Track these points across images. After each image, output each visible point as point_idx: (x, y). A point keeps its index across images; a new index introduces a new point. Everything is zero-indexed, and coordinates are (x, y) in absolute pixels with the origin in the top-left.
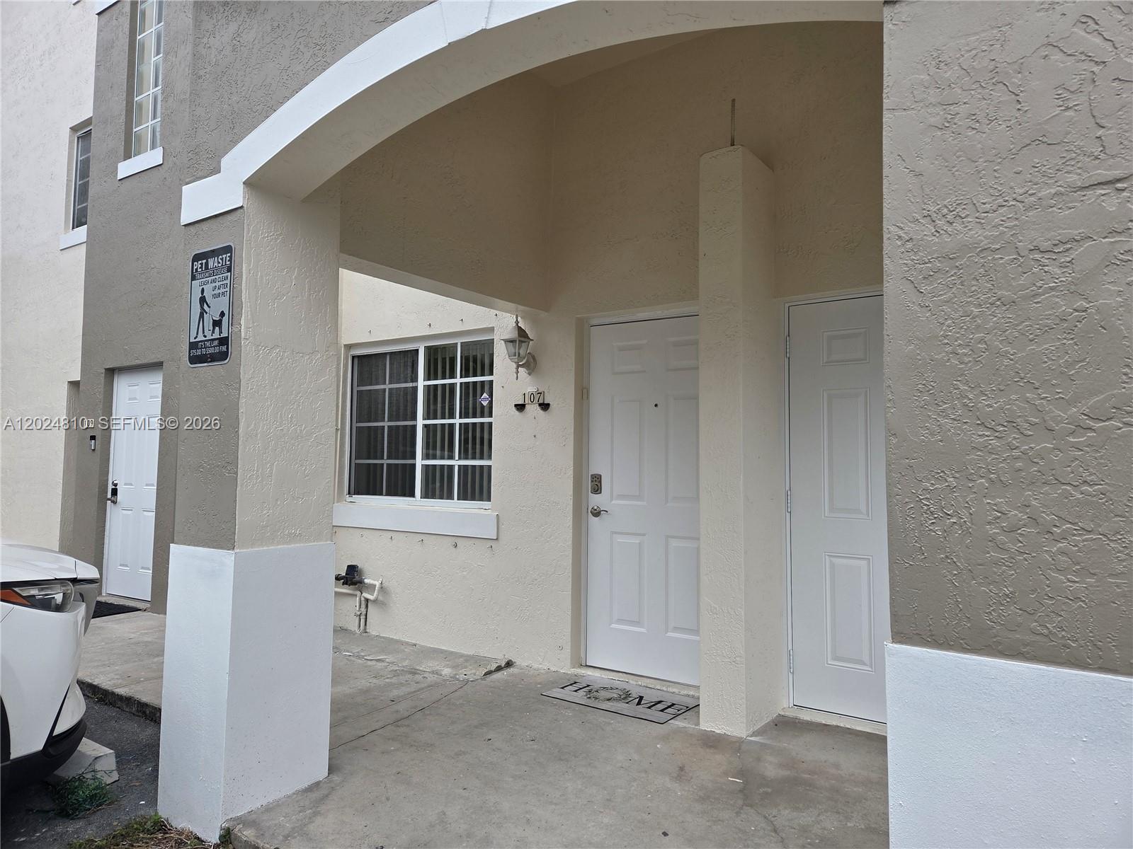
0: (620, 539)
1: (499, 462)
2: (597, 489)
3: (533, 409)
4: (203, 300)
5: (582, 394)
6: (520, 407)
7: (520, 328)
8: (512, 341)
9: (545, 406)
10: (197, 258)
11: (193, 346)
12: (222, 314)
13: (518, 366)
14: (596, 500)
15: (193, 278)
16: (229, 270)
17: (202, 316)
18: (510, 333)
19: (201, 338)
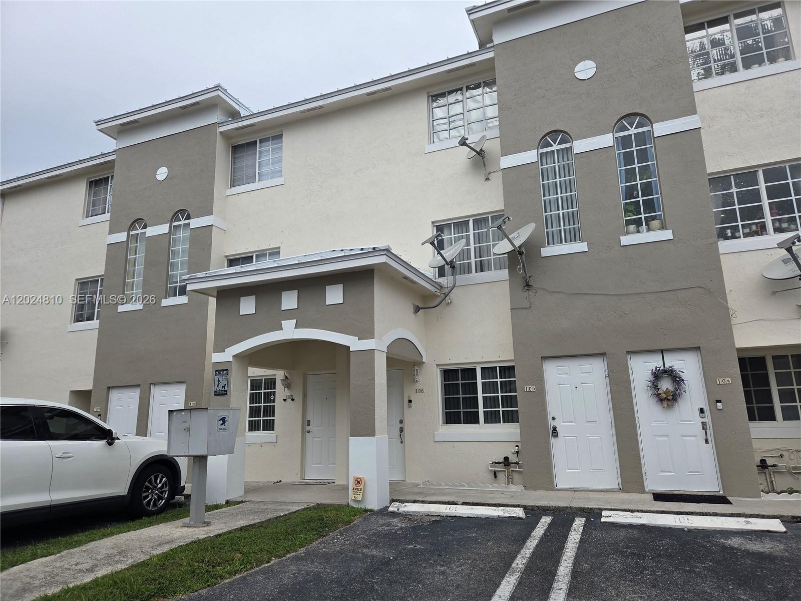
0: (315, 439)
1: (278, 418)
2: (309, 425)
3: (289, 401)
4: (219, 381)
5: (305, 395)
6: (285, 400)
7: (286, 377)
8: (284, 380)
9: (293, 400)
10: (216, 371)
11: (215, 392)
12: (225, 385)
13: (285, 387)
14: (308, 428)
15: (215, 375)
16: (227, 374)
17: (218, 384)
18: (282, 377)
19: (218, 389)
